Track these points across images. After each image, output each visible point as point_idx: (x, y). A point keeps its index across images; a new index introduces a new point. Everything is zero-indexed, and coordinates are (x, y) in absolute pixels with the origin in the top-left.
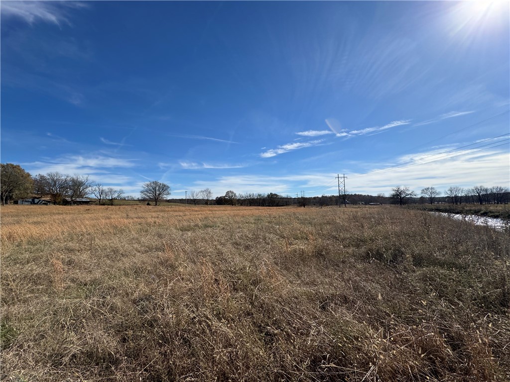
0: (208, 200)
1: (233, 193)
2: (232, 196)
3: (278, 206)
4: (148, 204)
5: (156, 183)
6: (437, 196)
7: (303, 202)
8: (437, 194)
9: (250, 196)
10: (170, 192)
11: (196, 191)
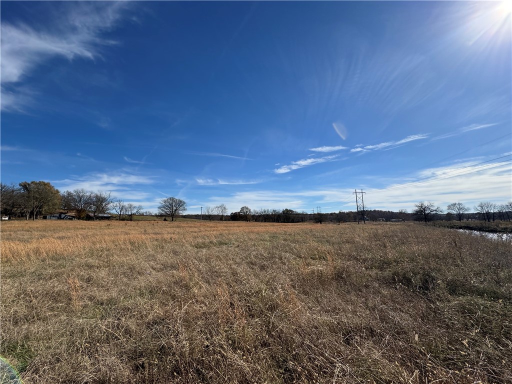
0: (223, 216)
1: (248, 208)
2: (247, 212)
3: (293, 222)
4: (165, 220)
5: (172, 199)
6: (466, 212)
7: (319, 218)
8: (466, 210)
9: (265, 212)
10: (186, 208)
11: (212, 207)
